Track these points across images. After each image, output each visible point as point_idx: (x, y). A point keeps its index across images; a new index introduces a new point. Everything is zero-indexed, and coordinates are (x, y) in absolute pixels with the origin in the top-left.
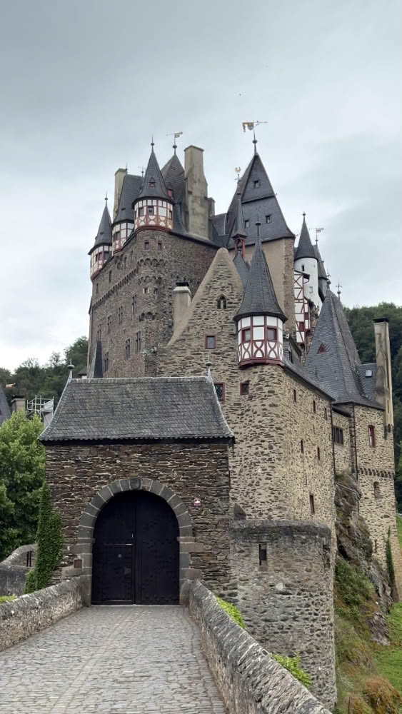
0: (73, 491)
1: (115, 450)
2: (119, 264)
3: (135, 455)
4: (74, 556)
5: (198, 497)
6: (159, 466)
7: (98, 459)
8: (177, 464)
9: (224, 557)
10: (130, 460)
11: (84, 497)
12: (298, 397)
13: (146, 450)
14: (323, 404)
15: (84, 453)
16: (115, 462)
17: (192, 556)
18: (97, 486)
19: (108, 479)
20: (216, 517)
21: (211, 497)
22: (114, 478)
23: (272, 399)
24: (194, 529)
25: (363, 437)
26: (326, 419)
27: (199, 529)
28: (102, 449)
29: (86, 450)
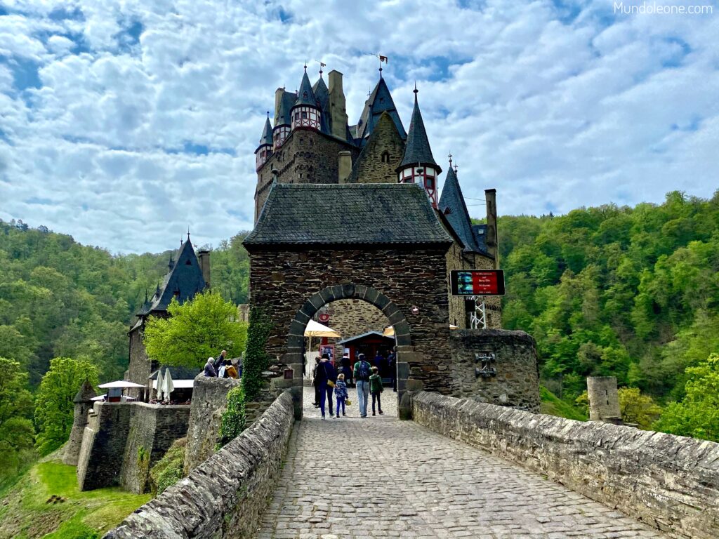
0: (281, 298)
1: (326, 256)
2: (279, 158)
3: (347, 261)
4: (284, 365)
5: (415, 305)
6: (374, 273)
7: (308, 265)
8: (393, 271)
9: (445, 367)
10: (342, 266)
11: (294, 304)
13: (359, 256)
15: (292, 259)
16: (326, 268)
17: (411, 366)
18: (308, 293)
19: (319, 285)
20: (436, 325)
21: (429, 304)
22: (326, 284)
24: (413, 337)
27: (418, 337)
28: (312, 255)
29: (295, 255)
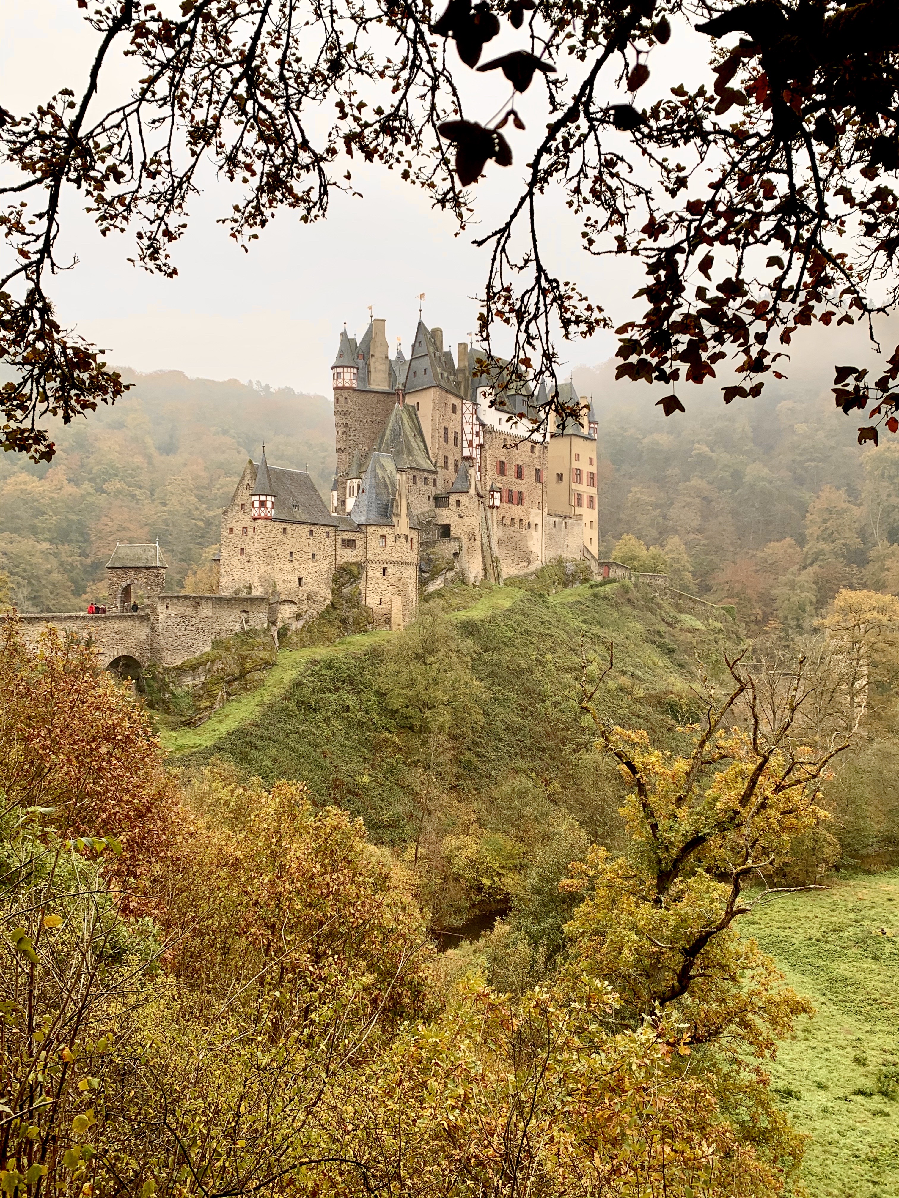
3: (133, 572)
12: (289, 531)
14: (322, 531)
23: (262, 536)
25: (374, 543)
26: (328, 537)
